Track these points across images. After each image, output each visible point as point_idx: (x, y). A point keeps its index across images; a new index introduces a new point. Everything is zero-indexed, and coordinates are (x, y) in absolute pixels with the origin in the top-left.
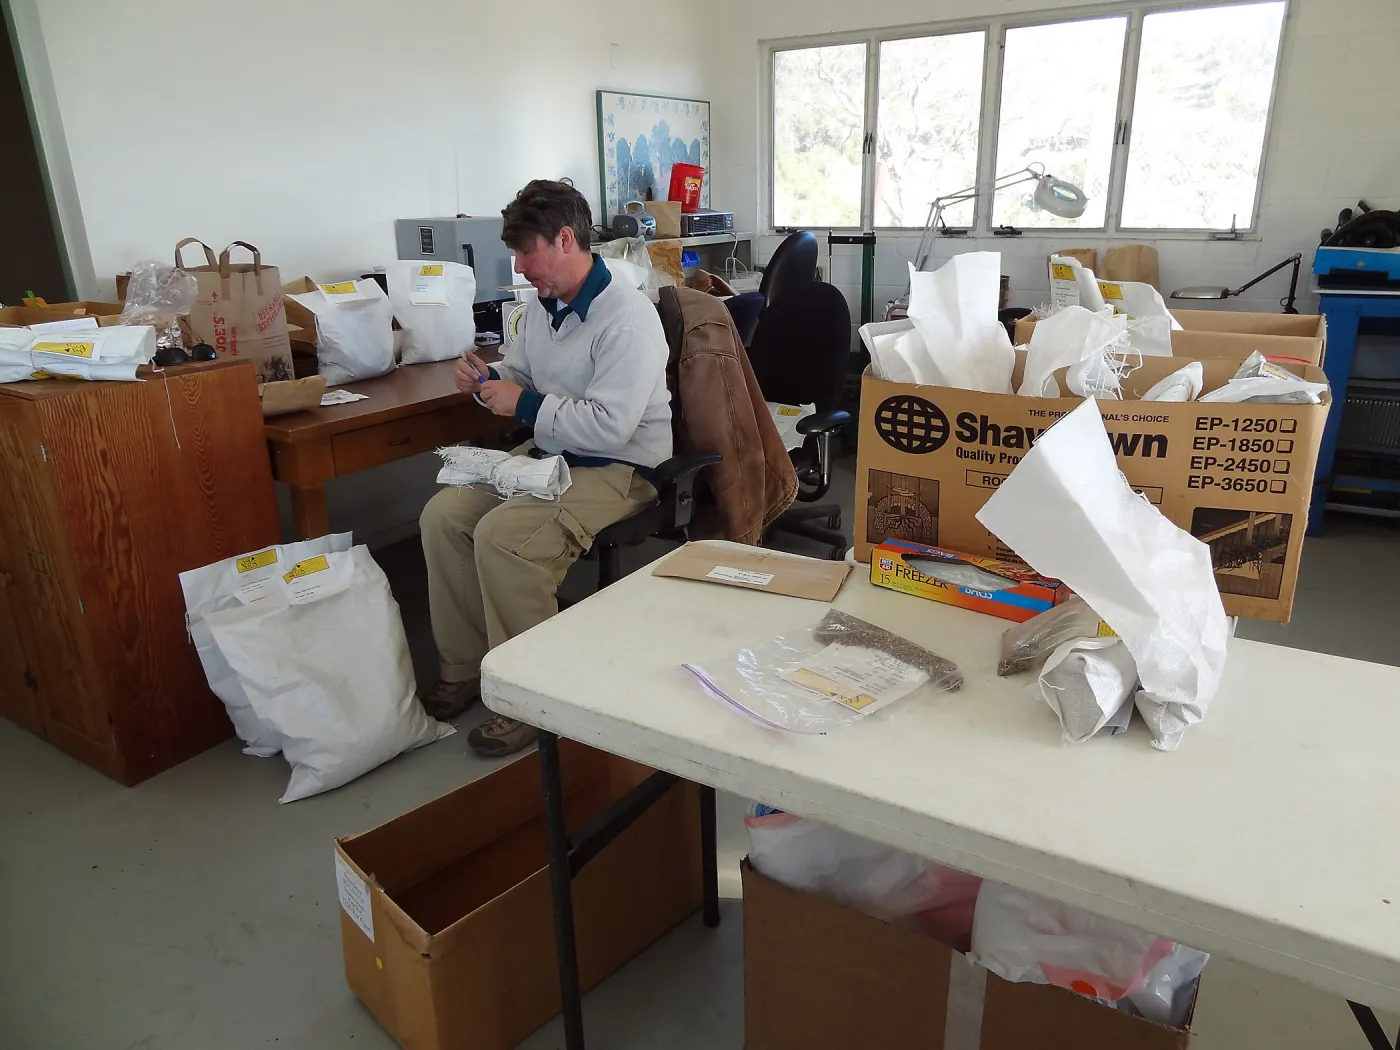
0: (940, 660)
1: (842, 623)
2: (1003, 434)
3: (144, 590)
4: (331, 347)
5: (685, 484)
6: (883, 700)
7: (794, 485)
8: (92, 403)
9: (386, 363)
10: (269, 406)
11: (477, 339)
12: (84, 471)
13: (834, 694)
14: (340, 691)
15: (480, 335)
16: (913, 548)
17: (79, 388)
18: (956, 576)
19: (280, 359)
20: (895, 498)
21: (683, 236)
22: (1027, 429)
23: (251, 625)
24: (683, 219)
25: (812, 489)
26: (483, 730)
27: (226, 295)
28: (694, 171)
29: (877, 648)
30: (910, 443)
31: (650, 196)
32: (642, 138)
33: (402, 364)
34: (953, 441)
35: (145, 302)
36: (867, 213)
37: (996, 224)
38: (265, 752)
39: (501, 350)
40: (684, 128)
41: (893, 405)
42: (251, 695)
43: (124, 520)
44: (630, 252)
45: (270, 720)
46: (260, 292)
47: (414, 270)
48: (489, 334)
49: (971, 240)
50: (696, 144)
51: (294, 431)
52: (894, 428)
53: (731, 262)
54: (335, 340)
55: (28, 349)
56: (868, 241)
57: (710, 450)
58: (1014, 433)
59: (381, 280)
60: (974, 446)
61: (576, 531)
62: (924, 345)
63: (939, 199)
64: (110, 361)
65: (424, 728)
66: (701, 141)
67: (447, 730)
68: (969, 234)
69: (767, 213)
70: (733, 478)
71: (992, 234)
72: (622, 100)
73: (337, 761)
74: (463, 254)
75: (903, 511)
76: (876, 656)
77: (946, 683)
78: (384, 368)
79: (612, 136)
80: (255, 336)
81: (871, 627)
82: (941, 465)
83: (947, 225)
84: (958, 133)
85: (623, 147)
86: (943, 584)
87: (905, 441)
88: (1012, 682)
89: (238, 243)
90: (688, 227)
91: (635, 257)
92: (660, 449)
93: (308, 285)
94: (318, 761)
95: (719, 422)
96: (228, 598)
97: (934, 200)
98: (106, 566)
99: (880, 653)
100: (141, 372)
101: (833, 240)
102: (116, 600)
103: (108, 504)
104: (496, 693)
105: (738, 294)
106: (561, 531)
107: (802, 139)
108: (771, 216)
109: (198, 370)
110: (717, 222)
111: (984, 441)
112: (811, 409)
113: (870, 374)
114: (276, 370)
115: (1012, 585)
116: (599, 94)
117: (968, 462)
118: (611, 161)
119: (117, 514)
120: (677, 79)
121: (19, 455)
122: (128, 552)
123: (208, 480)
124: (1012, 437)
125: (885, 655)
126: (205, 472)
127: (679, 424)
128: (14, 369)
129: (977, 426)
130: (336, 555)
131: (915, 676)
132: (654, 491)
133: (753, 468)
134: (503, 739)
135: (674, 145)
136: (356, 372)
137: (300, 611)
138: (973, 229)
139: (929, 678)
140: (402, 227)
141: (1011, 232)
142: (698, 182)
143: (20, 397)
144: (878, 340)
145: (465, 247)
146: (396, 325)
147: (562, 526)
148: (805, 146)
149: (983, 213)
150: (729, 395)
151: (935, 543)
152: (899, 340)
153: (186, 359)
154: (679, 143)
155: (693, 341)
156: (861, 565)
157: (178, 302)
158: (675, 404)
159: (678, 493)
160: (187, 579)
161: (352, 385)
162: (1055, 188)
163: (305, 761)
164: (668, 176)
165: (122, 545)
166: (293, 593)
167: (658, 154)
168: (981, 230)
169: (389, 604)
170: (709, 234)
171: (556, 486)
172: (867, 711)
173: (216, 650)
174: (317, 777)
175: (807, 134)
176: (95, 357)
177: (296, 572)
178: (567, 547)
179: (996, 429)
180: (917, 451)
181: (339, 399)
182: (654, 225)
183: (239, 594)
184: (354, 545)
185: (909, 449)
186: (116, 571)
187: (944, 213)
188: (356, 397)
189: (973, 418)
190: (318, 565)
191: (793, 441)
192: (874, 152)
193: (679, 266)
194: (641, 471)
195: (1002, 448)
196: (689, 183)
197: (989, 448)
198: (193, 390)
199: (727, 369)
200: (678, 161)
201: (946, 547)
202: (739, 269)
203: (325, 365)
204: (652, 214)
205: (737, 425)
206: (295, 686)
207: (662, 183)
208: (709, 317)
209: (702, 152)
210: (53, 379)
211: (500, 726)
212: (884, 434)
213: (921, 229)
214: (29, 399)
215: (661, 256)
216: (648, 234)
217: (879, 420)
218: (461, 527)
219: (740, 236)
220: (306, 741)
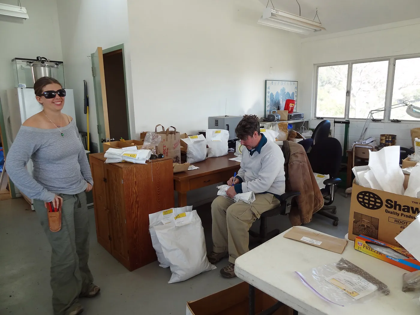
0: (381, 283)
1: (346, 264)
2: (402, 208)
3: (140, 218)
4: (191, 153)
5: (289, 201)
6: (362, 295)
7: (323, 201)
8: (135, 169)
9: (204, 158)
10: (175, 170)
11: (228, 150)
12: (131, 186)
13: (345, 290)
14: (187, 252)
15: (229, 149)
16: (370, 239)
17: (132, 166)
18: (384, 251)
19: (178, 156)
20: (362, 222)
21: (288, 120)
22: (411, 207)
23: (165, 231)
24: (288, 115)
25: (328, 201)
26: (225, 270)
27: (167, 140)
28: (293, 101)
29: (358, 274)
30: (369, 206)
31: (279, 109)
32: (277, 93)
33: (208, 157)
34: (384, 207)
35: (149, 142)
36: (347, 114)
37: (392, 118)
38: (165, 266)
39: (235, 154)
40: (290, 89)
41: (363, 193)
42: (163, 250)
43: (138, 199)
44: (273, 126)
45: (168, 259)
46: (175, 139)
47: (214, 132)
48: (231, 149)
49: (383, 123)
50: (293, 94)
51: (181, 178)
52: (363, 200)
53: (302, 127)
54: (192, 152)
55: (122, 155)
56: (347, 123)
57: (297, 191)
58: (406, 208)
59: (204, 134)
60: (392, 210)
61: (256, 213)
62: (374, 175)
63: (372, 111)
64: (140, 159)
65: (208, 266)
66: (295, 92)
67: (214, 267)
68: (382, 121)
69: (314, 113)
70: (304, 199)
71: (390, 122)
72: (272, 82)
73: (184, 273)
74: (226, 127)
75: (366, 226)
76: (359, 277)
77: (384, 292)
78: (204, 159)
79: (269, 92)
80: (172, 150)
81: (356, 267)
82: (380, 214)
83: (374, 118)
84: (376, 83)
85: (272, 95)
86: (380, 253)
87: (367, 205)
88: (408, 295)
89: (172, 127)
90: (290, 118)
91: (274, 127)
92: (281, 190)
93: (186, 136)
94: (180, 273)
95: (300, 182)
96: (160, 222)
97: (370, 111)
98: (132, 211)
99: (359, 276)
100: (147, 162)
101: (335, 122)
102: (134, 220)
103: (135, 196)
104: (239, 272)
105: (305, 139)
106: (251, 213)
107: (322, 83)
108: (315, 114)
109: (160, 161)
110: (299, 116)
111: (395, 209)
112: (328, 177)
113: (355, 183)
114: (176, 160)
115: (406, 258)
116: (266, 81)
117: (389, 215)
118: (268, 99)
119: (137, 198)
120: (288, 75)
121: (116, 180)
122: (138, 207)
123: (158, 190)
124: (406, 209)
125: (361, 278)
126: (158, 188)
127: (287, 182)
128: (118, 159)
129: (393, 204)
130: (188, 213)
131: (373, 287)
132: (279, 202)
133: (310, 196)
134: (230, 273)
135: (287, 94)
136: (196, 160)
137: (178, 228)
138: (384, 120)
139: (377, 288)
140: (210, 119)
141: (397, 121)
142: (293, 105)
143: (118, 167)
144: (359, 173)
145: (227, 125)
146: (207, 147)
147: (252, 211)
148: (323, 85)
149: (387, 115)
150: (304, 174)
151: (377, 238)
152: (366, 174)
153: (156, 157)
154: (288, 93)
155: (293, 158)
156: (350, 241)
157: (156, 142)
158: (287, 175)
159: (287, 203)
160: (150, 216)
161: (195, 164)
162: (413, 109)
163: (176, 272)
164: (284, 103)
165: (137, 206)
166: (177, 223)
167: (282, 97)
168: (386, 120)
169: (201, 228)
170: (296, 120)
171: (251, 200)
172: (357, 298)
173: (156, 236)
174: (178, 277)
175: (324, 81)
176: (137, 158)
177: (177, 217)
178: (253, 217)
179: (400, 206)
180: (371, 208)
181: (192, 168)
182: (280, 117)
183: (162, 221)
184: (193, 210)
185: (368, 208)
186: (134, 213)
187: (373, 115)
188: (196, 168)
189: (392, 201)
190: (183, 215)
191: (322, 186)
192: (350, 96)
193: (287, 129)
194: (276, 196)
195: (402, 212)
196: (291, 105)
197: (397, 211)
198: (158, 166)
199: (303, 166)
200: (287, 98)
201: (381, 240)
202: (305, 129)
203: (189, 158)
204: (279, 114)
205: (305, 183)
206: (175, 250)
207: (283, 105)
208: (298, 151)
209: (295, 95)
210: (126, 162)
211: (230, 269)
212: (360, 202)
213: (365, 119)
214: (121, 168)
215: (282, 126)
216: (278, 120)
217: (358, 197)
218: (223, 208)
219: (305, 120)
220: (176, 266)
